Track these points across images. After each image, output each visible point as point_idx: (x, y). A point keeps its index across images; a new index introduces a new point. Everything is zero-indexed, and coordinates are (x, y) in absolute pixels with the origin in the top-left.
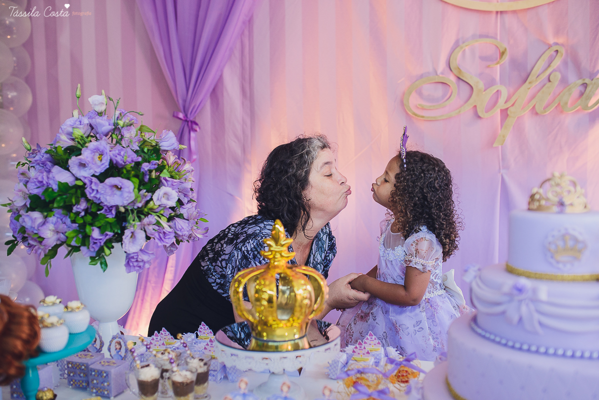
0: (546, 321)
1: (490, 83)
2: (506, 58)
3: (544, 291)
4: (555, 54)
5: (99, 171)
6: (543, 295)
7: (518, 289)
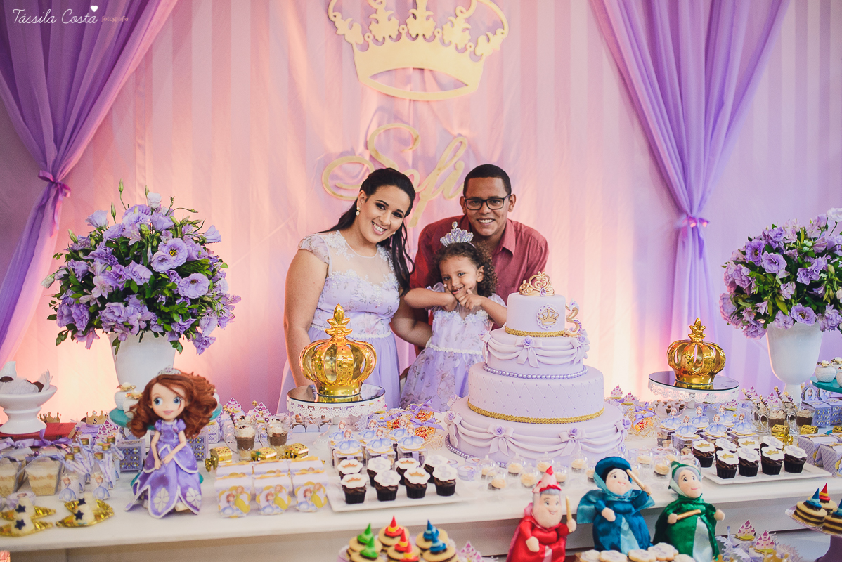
2: (418, 143)
3: (540, 342)
5: (177, 264)
6: (541, 345)
7: (527, 342)
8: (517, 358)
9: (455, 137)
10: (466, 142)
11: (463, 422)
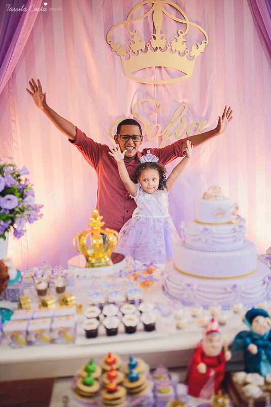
0: (215, 240)
1: (153, 122)
2: (160, 109)
3: (214, 229)
4: (183, 108)
6: (214, 231)
7: (206, 230)
8: (200, 239)
9: (181, 104)
10: (186, 106)
11: (170, 278)
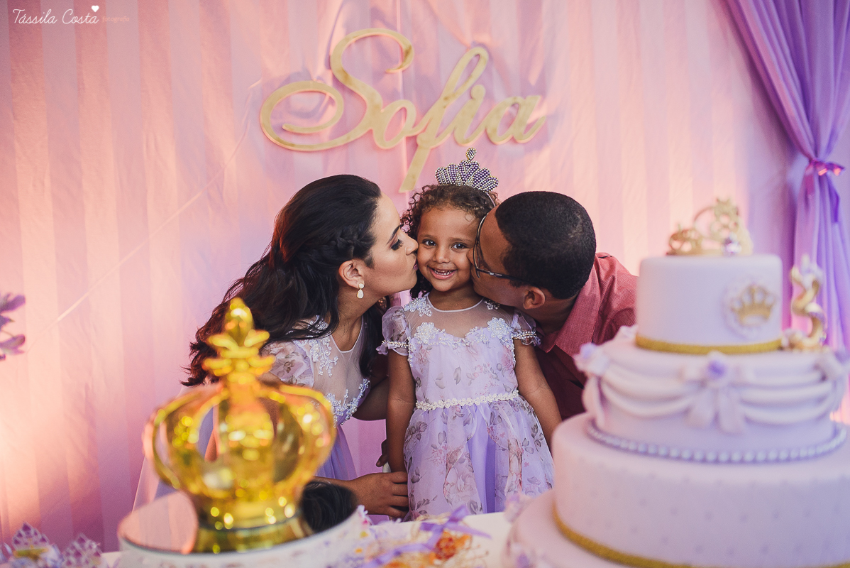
0: (755, 414)
1: (390, 97)
2: (411, 59)
8: (686, 412)
9: (468, 48)
10: (486, 55)
